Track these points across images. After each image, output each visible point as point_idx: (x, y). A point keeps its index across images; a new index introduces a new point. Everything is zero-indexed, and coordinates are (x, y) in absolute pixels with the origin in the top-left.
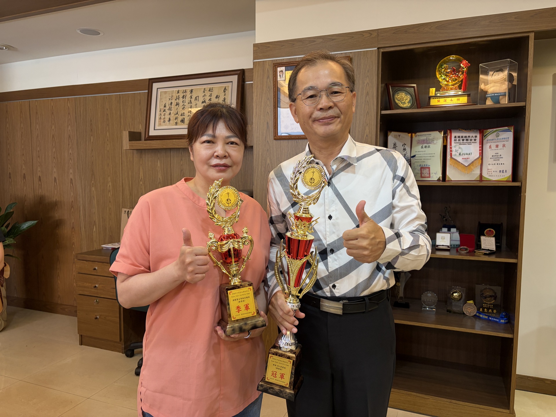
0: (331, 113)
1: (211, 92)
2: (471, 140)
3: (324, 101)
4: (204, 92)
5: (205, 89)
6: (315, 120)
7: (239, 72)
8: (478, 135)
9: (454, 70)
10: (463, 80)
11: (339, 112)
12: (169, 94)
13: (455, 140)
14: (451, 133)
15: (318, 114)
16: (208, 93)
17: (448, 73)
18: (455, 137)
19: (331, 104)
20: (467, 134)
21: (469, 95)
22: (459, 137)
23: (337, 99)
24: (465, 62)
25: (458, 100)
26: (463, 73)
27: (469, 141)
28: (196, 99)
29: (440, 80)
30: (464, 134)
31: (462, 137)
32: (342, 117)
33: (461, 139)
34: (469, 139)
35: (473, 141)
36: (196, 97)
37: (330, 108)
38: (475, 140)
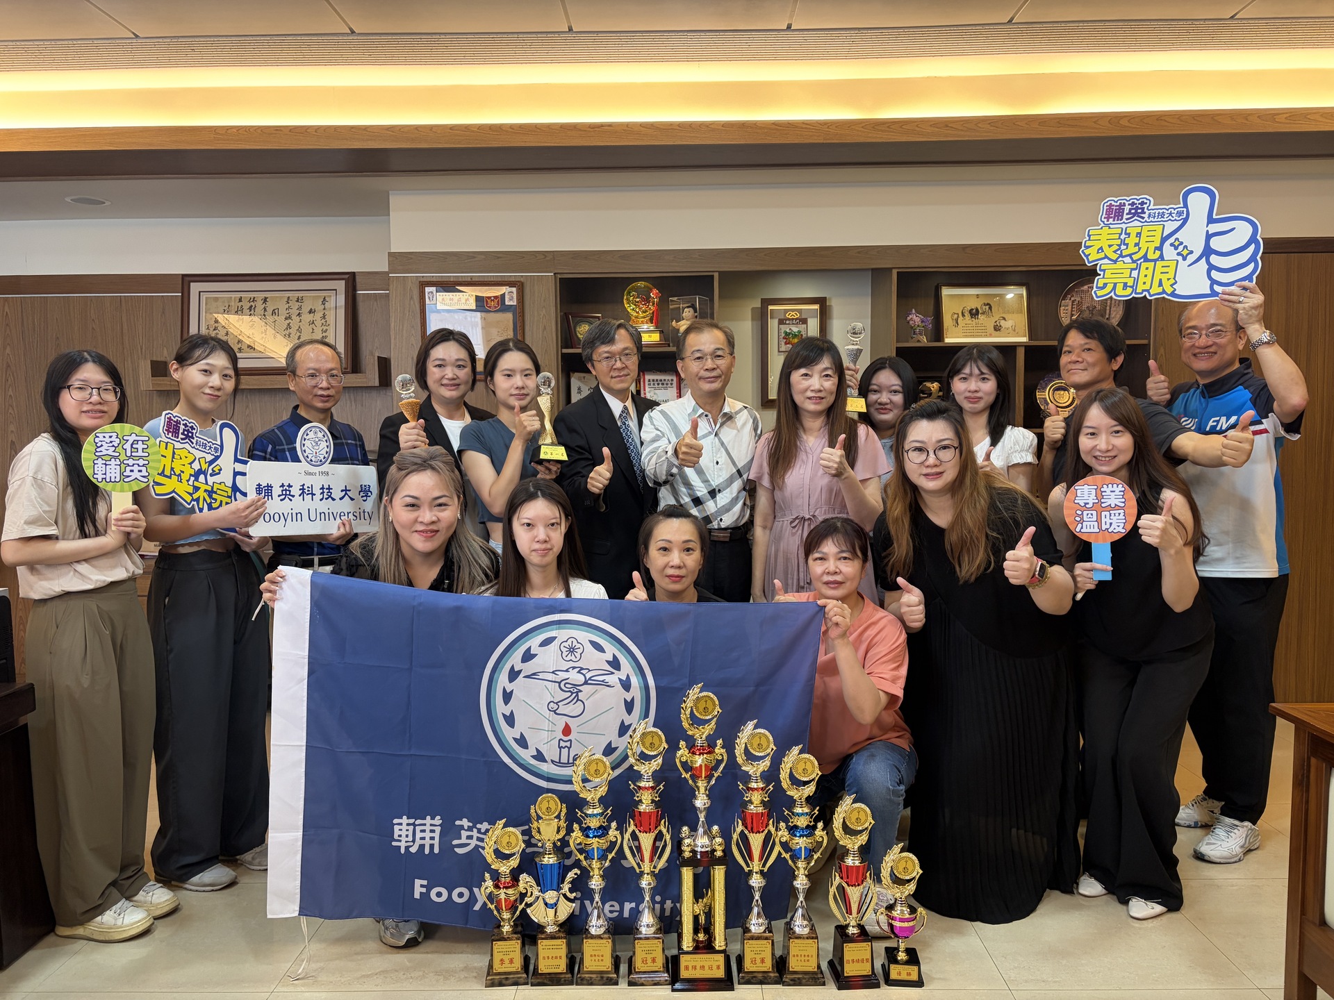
0: (714, 374)
1: (300, 304)
2: (667, 384)
3: (709, 364)
4: (288, 303)
5: (289, 298)
6: (700, 378)
7: (347, 276)
8: (675, 378)
9: (643, 300)
10: (655, 313)
11: (721, 373)
12: (224, 302)
13: (650, 384)
14: (644, 375)
15: (703, 373)
16: (295, 306)
17: (638, 302)
18: (649, 381)
19: (715, 366)
20: (662, 377)
21: (661, 332)
22: (653, 380)
23: (720, 362)
24: (655, 291)
25: (650, 336)
26: (653, 304)
27: (665, 386)
28: (273, 313)
29: (629, 310)
30: (659, 377)
31: (657, 380)
32: (723, 377)
33: (656, 383)
34: (665, 383)
35: (669, 385)
36: (274, 310)
37: (714, 369)
38: (672, 384)
